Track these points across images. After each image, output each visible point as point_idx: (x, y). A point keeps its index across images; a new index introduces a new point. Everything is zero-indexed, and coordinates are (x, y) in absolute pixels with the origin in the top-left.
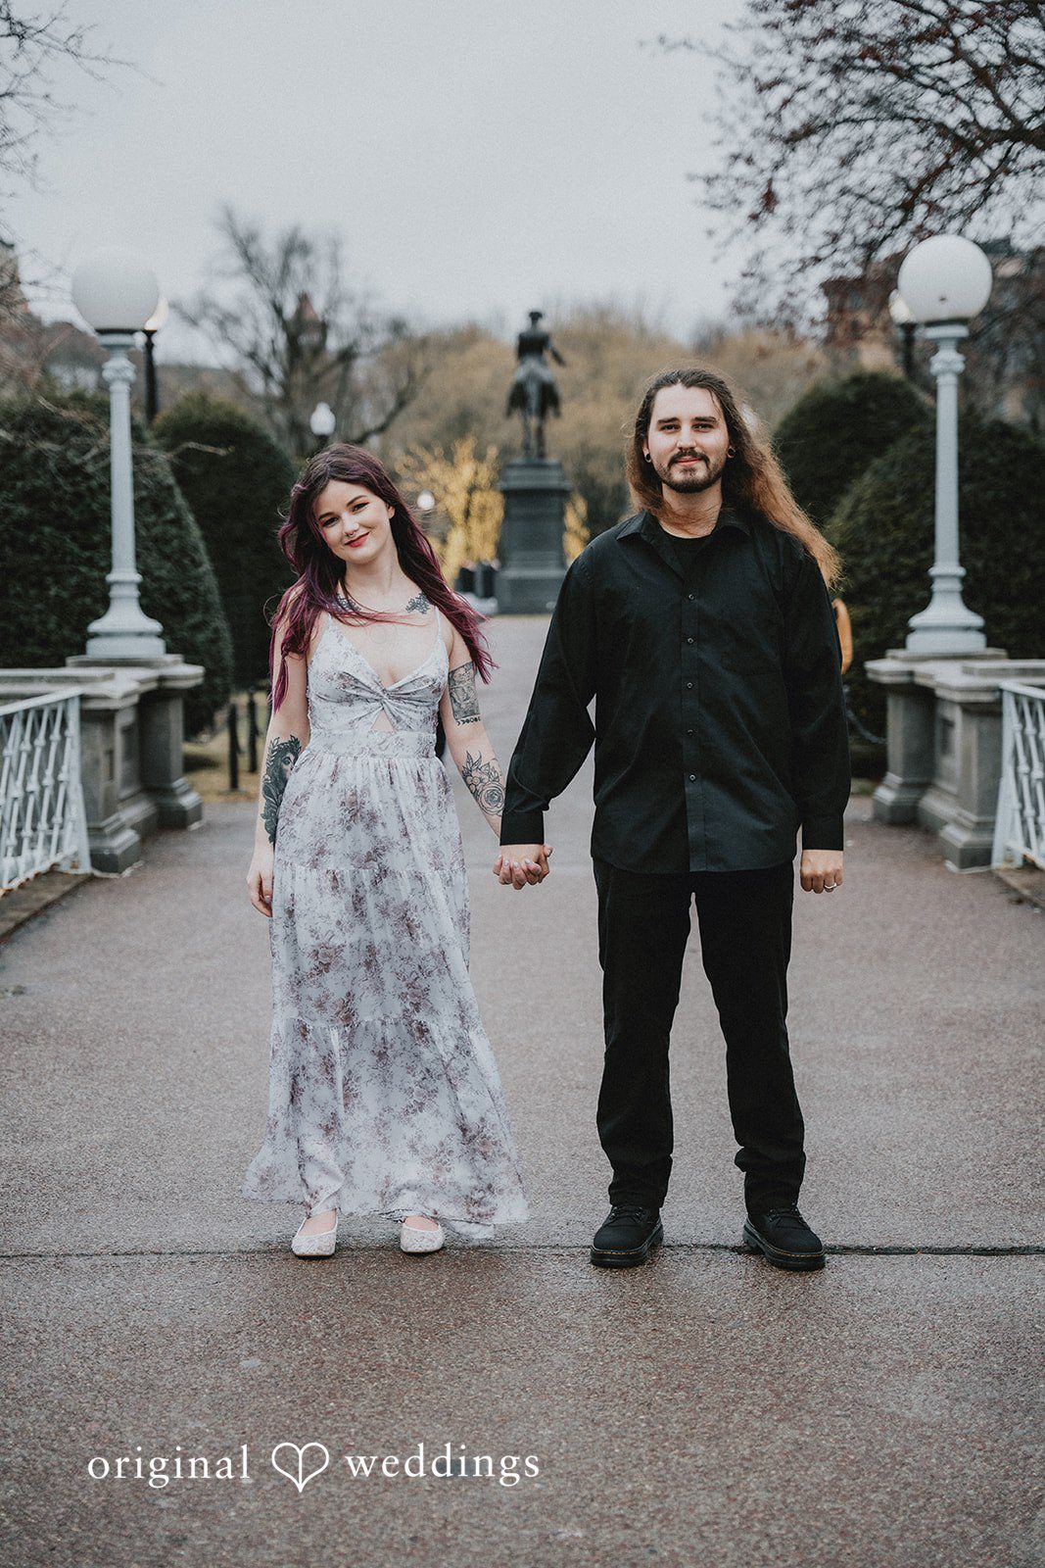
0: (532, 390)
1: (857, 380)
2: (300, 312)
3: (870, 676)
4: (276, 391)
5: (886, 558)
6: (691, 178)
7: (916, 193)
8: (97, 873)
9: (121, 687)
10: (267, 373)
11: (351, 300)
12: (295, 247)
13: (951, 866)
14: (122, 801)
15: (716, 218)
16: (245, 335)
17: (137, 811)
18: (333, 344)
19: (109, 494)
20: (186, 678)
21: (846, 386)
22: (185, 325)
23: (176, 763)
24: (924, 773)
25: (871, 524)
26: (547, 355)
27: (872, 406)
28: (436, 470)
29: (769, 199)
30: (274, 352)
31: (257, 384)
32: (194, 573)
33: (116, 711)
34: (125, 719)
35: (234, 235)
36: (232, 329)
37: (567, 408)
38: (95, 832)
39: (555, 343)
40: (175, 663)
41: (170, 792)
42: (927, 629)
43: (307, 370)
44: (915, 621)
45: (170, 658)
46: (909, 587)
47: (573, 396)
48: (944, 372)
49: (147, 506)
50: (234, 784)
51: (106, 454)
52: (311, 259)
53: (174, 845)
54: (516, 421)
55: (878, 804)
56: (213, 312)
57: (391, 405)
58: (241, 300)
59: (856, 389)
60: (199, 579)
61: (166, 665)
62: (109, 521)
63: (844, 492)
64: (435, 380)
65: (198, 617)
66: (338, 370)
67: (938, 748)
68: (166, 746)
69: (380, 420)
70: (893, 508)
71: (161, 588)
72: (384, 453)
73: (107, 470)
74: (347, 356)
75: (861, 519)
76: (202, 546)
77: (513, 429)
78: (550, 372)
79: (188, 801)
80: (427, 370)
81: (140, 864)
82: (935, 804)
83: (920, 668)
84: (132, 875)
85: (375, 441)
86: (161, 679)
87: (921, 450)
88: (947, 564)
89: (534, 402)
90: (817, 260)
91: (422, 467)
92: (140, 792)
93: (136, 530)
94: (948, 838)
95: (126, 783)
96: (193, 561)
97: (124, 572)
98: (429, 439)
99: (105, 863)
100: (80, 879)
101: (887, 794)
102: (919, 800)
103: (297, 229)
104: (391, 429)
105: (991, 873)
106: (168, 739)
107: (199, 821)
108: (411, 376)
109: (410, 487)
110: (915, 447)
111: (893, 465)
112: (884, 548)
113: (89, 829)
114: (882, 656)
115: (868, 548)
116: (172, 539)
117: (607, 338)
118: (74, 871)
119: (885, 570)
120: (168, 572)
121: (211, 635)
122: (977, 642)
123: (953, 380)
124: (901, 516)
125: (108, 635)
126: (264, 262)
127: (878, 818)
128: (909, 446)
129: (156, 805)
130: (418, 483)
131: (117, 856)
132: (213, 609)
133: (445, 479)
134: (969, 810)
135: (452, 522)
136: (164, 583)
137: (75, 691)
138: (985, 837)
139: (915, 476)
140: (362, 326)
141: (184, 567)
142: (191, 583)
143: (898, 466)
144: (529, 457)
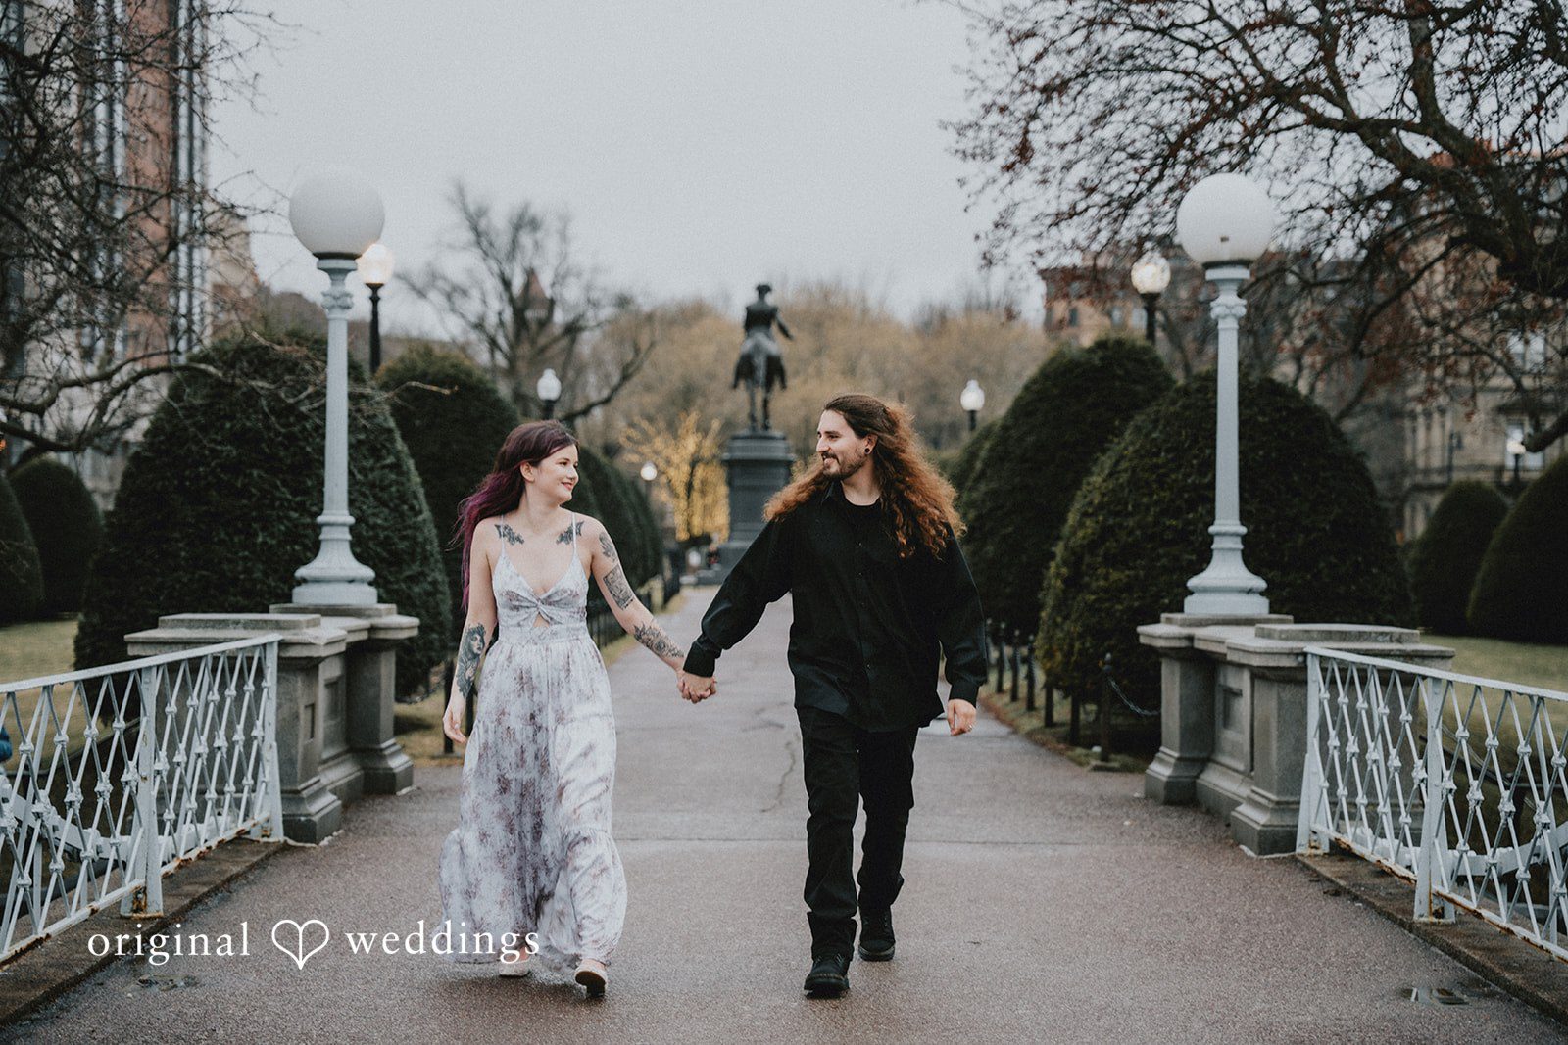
0: (760, 362)
2: (527, 286)
3: (1142, 640)
4: (501, 361)
5: (1150, 519)
6: (944, 126)
7: (1176, 147)
8: (291, 842)
9: (327, 635)
10: (493, 343)
11: (579, 275)
12: (525, 223)
13: (1248, 852)
14: (325, 762)
15: (972, 167)
16: (472, 307)
17: (341, 773)
18: (559, 318)
19: (324, 436)
20: (400, 628)
22: (414, 295)
23: (386, 723)
24: (1202, 748)
25: (1134, 483)
26: (774, 328)
28: (659, 443)
29: (1024, 151)
30: (501, 324)
31: (482, 355)
32: (410, 522)
33: (320, 660)
34: (331, 671)
35: (465, 209)
36: (458, 299)
37: (792, 382)
38: (290, 796)
39: (781, 317)
40: (389, 613)
41: (380, 755)
42: (1205, 590)
43: (533, 342)
44: (1192, 582)
45: (383, 607)
47: (797, 373)
48: (1225, 317)
49: (364, 450)
51: (321, 393)
52: (539, 235)
53: (381, 813)
54: (742, 394)
55: (1152, 780)
56: (440, 283)
57: (616, 379)
58: (470, 272)
59: (1100, 353)
60: (417, 527)
61: (379, 614)
62: (323, 464)
63: (1104, 450)
64: (659, 350)
65: (416, 568)
66: (564, 342)
67: (1220, 722)
68: (375, 702)
69: (605, 393)
70: (1157, 467)
71: (376, 536)
72: (608, 424)
73: (322, 410)
74: (573, 330)
75: (1124, 478)
76: (421, 492)
77: (738, 402)
78: (776, 345)
79: (398, 763)
80: (652, 344)
81: (340, 833)
82: (1219, 781)
83: (1199, 632)
84: (331, 846)
85: (597, 413)
86: (372, 629)
88: (1227, 521)
89: (761, 375)
90: (1073, 213)
91: (647, 439)
92: (347, 752)
93: (350, 473)
94: (1240, 818)
95: (329, 742)
96: (412, 508)
97: (337, 512)
98: (652, 411)
99: (300, 830)
100: (272, 849)
101: (1161, 770)
102: (1197, 777)
103: (526, 207)
104: (614, 402)
105: (1294, 859)
106: (378, 697)
107: (410, 784)
108: (637, 351)
109: (634, 458)
110: (1180, 404)
111: (1156, 422)
112: (1147, 508)
113: (282, 792)
114: (1157, 621)
115: (1130, 508)
116: (391, 485)
117: (832, 318)
118: (265, 840)
119: (1150, 531)
120: (386, 520)
121: (429, 587)
122: (1259, 606)
123: (1235, 326)
124: (1166, 475)
125: (317, 581)
126: (493, 237)
127: (1150, 795)
128: (1173, 403)
129: (363, 768)
130: (641, 455)
131: (314, 823)
132: (432, 560)
133: (668, 452)
134: (1269, 790)
135: (674, 494)
136: (380, 531)
137: (275, 636)
138: (1287, 820)
139: (1180, 434)
140: (589, 300)
141: (402, 515)
142: (409, 532)
143: (1162, 422)
144: (753, 429)
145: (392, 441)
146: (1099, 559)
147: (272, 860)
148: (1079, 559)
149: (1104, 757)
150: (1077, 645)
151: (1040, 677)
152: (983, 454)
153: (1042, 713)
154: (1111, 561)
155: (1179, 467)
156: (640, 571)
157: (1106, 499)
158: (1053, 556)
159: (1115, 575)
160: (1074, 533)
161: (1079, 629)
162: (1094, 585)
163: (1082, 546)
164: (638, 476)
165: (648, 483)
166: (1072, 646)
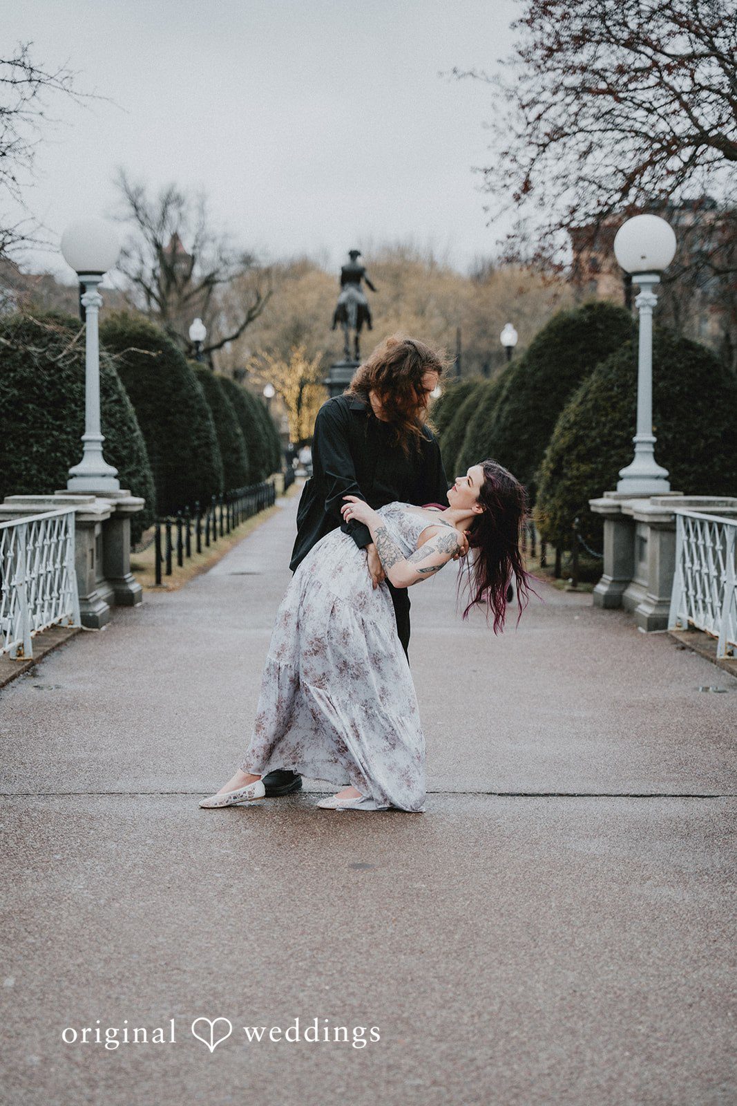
0: (352, 309)
1: (589, 307)
2: (173, 247)
3: (593, 509)
4: (155, 306)
5: (606, 431)
6: (474, 170)
7: (630, 179)
8: (85, 628)
9: (99, 508)
10: (149, 292)
11: (213, 240)
12: (171, 200)
13: (642, 630)
14: (97, 584)
15: (490, 199)
16: (133, 265)
17: (106, 591)
18: (198, 272)
20: (134, 505)
21: (582, 311)
23: (126, 566)
24: (626, 574)
25: (596, 408)
26: (363, 283)
27: (601, 327)
28: (275, 368)
29: (527, 187)
30: (155, 277)
31: (141, 303)
32: (129, 437)
33: (95, 522)
35: (127, 190)
38: (84, 601)
39: (368, 275)
40: (127, 495)
41: (124, 582)
42: (631, 477)
43: (179, 292)
44: (623, 472)
45: (123, 492)
46: (621, 451)
47: (380, 314)
48: (644, 306)
50: (158, 581)
52: (183, 209)
53: (126, 615)
54: (339, 332)
55: (597, 595)
57: (242, 321)
58: (131, 238)
59: (588, 314)
60: (133, 441)
61: (121, 496)
63: (578, 387)
64: (275, 300)
65: (133, 467)
66: (203, 292)
67: (637, 558)
68: (121, 550)
69: (235, 331)
70: (610, 398)
72: (236, 354)
74: (209, 282)
75: (589, 405)
76: (135, 419)
77: (336, 339)
78: (365, 296)
79: (134, 587)
80: (270, 293)
81: (110, 624)
82: (633, 593)
83: (624, 503)
84: (107, 630)
85: (228, 346)
86: (118, 505)
87: (630, 358)
88: (644, 434)
89: (353, 319)
91: (267, 366)
92: (105, 580)
94: (640, 611)
95: (99, 573)
96: (129, 428)
97: (93, 433)
98: (269, 344)
99: (90, 622)
100: (76, 631)
101: (602, 588)
102: (623, 591)
103: (173, 186)
104: (242, 338)
105: (667, 633)
106: (122, 547)
107: (141, 601)
108: (259, 299)
109: (258, 381)
110: (626, 356)
111: (611, 368)
112: (604, 425)
113: (80, 599)
114: (601, 496)
115: (594, 424)
116: (116, 413)
117: (407, 271)
118: (70, 626)
119: (605, 439)
120: (114, 436)
121: (142, 480)
122: (664, 486)
123: (650, 311)
124: (617, 403)
125: (82, 476)
126: (148, 211)
127: (596, 604)
128: (623, 355)
129: (114, 590)
130: (263, 378)
131: (97, 617)
132: (143, 462)
133: (282, 376)
134: (655, 594)
135: (288, 408)
136: (110, 443)
137: (73, 509)
138: (664, 611)
139: (625, 375)
140: (221, 259)
141: (123, 432)
142: (127, 444)
143: (615, 368)
144: (348, 360)
145: (116, 384)
146: (573, 457)
147: (76, 637)
148: (561, 458)
149: (574, 584)
150: (559, 513)
151: (538, 537)
152: (508, 384)
153: (540, 558)
154: (581, 459)
155: (625, 398)
156: (267, 468)
157: (578, 419)
158: (544, 456)
159: (583, 468)
160: (557, 441)
161: (560, 503)
162: (569, 474)
163: (562, 449)
164: (261, 394)
165: (269, 399)
166: (555, 514)
